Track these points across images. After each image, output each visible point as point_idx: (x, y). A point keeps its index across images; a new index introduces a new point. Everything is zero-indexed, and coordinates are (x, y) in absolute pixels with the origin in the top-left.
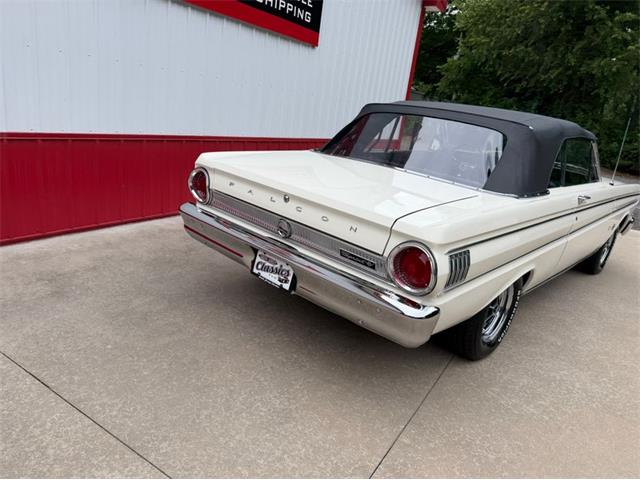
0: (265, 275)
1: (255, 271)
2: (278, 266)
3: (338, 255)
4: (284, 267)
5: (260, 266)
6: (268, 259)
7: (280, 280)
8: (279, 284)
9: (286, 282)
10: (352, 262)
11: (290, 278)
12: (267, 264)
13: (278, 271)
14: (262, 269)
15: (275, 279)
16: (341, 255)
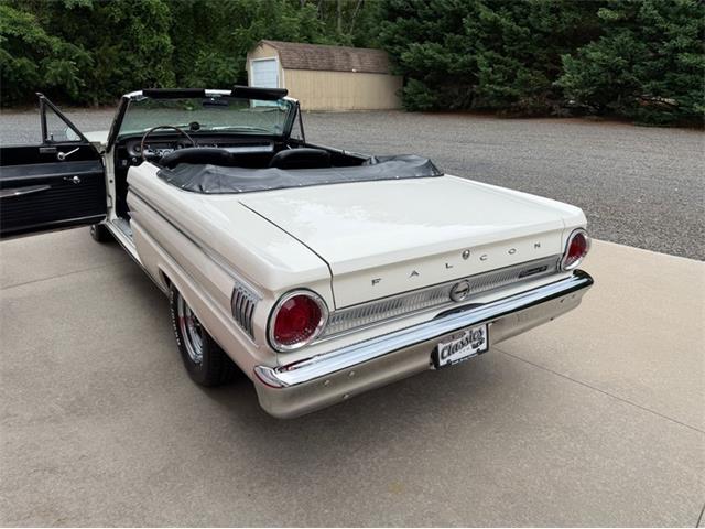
0: (453, 357)
1: (442, 363)
2: (468, 334)
3: (516, 279)
4: (474, 331)
5: (446, 353)
6: (453, 337)
7: (474, 347)
8: (475, 350)
9: (481, 343)
10: (532, 275)
11: (484, 336)
12: (454, 343)
13: (469, 341)
14: (449, 354)
15: (468, 351)
16: (520, 276)
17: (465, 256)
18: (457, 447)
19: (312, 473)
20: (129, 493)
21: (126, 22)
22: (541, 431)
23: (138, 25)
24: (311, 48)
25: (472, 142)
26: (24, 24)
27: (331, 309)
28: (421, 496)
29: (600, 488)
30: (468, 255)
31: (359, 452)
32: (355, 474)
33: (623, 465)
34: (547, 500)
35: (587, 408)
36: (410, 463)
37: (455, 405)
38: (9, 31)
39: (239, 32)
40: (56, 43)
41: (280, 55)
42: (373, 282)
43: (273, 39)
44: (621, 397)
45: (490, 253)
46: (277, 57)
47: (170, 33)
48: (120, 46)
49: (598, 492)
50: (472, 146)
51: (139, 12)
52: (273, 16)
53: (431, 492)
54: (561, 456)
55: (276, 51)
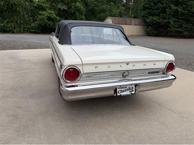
0: (123, 94)
1: (118, 94)
2: (128, 88)
3: (147, 74)
4: (130, 87)
5: (120, 92)
6: (123, 88)
7: (130, 92)
8: (130, 93)
9: (133, 91)
10: (153, 74)
11: (134, 89)
12: (123, 89)
13: (128, 90)
14: (121, 92)
15: (128, 93)
16: (149, 73)
17: (127, 64)
18: (123, 121)
19: (79, 119)
20: (34, 116)
21: (74, 13)
22: (152, 121)
23: (77, 14)
24: (121, 19)
25: (165, 44)
26: (51, 14)
27: (82, 73)
28: (106, 131)
29: (165, 140)
30: (128, 64)
31: (94, 117)
32: (91, 122)
33: (176, 135)
34: (145, 140)
35: (170, 118)
36: (107, 122)
37: (127, 110)
38: (48, 16)
39: (102, 14)
40: (58, 18)
41: (112, 20)
42: (96, 67)
43: (111, 16)
44: (184, 117)
45: (136, 64)
46: (111, 21)
47: (85, 15)
48: (73, 19)
49: (163, 141)
50: (164, 45)
51: (78, 10)
52: (111, 11)
53: (110, 130)
54: (155, 129)
55: (111, 19)
